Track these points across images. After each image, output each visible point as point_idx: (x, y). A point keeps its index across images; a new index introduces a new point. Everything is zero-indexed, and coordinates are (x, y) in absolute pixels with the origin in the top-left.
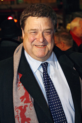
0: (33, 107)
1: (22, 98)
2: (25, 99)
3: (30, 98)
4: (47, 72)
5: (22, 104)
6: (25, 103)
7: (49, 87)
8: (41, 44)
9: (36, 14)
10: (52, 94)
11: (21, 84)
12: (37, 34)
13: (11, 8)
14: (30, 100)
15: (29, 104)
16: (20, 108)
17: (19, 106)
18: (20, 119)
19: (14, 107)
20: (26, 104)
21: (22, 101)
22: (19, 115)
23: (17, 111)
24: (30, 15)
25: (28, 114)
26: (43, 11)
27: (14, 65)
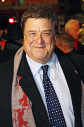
0: (31, 110)
1: (20, 101)
2: (23, 102)
3: (28, 100)
4: (47, 75)
5: (20, 107)
6: (22, 106)
7: (49, 90)
8: (40, 46)
9: (34, 15)
10: (52, 98)
11: (20, 87)
12: (35, 36)
13: (12, 10)
14: (28, 103)
15: (26, 107)
16: (18, 111)
17: (17, 109)
18: (18, 122)
19: (12, 110)
20: (24, 107)
21: (20, 104)
22: (17, 118)
23: (15, 114)
24: (29, 17)
25: (26, 117)
26: (41, 12)
27: (14, 68)
